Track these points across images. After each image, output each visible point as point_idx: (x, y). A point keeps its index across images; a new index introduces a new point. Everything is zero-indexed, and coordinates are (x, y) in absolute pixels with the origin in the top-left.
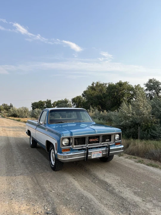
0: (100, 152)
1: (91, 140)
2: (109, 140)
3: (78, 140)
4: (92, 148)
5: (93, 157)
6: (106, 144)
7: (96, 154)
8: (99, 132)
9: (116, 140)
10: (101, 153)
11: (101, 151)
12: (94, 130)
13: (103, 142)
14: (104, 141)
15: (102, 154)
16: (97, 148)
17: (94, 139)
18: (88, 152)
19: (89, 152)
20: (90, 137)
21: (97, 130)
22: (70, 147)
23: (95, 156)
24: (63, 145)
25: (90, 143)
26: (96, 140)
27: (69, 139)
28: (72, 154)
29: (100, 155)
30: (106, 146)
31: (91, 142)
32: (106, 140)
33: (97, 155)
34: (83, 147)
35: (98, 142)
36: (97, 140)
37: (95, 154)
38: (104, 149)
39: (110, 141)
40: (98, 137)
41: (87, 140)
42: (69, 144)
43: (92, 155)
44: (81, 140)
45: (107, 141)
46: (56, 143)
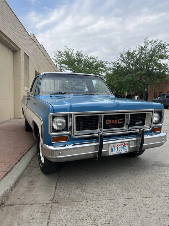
0: (126, 143)
1: (109, 122)
2: (141, 122)
3: (83, 121)
4: (109, 137)
5: (111, 153)
6: (136, 129)
9: (154, 123)
10: (127, 146)
13: (130, 125)
14: (132, 124)
15: (129, 147)
16: (119, 136)
17: (114, 120)
19: (104, 143)
20: (106, 117)
22: (67, 134)
23: (116, 151)
24: (53, 129)
26: (118, 121)
29: (125, 150)
30: (136, 133)
31: (108, 124)
32: (136, 123)
33: (119, 149)
34: (93, 134)
35: (122, 125)
36: (120, 121)
37: (116, 148)
39: (143, 124)
40: (122, 117)
41: (101, 121)
43: (110, 148)
44: (90, 121)
45: (138, 125)
46: (41, 126)
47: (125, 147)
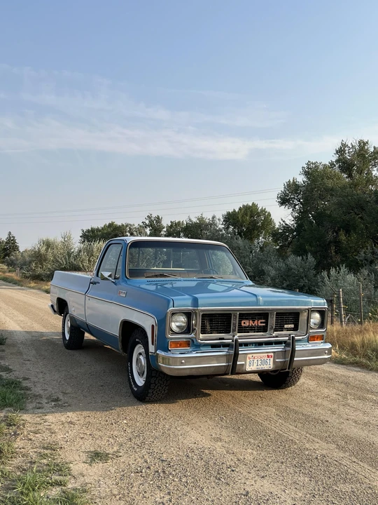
0: (269, 354)
1: (246, 323)
2: (292, 326)
3: (211, 321)
4: (246, 345)
5: (248, 369)
6: (283, 335)
7: (257, 360)
8: (266, 303)
9: (312, 328)
10: (272, 359)
11: (272, 354)
12: (255, 295)
13: (276, 330)
14: (279, 327)
15: (274, 362)
16: (260, 344)
17: (254, 321)
18: (238, 354)
19: (240, 353)
20: (244, 316)
21: (262, 297)
22: (189, 338)
23: (255, 365)
24: (172, 330)
25: (241, 330)
26: (259, 323)
27: (188, 315)
28: (194, 355)
29: (269, 365)
30: (285, 342)
31: (245, 327)
32: (286, 326)
33: (259, 363)
34: (223, 339)
35: (264, 329)
36: (261, 323)
37: (255, 361)
38: (279, 348)
39: (296, 329)
40: (264, 315)
41: (235, 322)
42: (188, 329)
43: (248, 360)
44: (219, 321)
45: (288, 329)
46: (153, 326)
47: (268, 361)
